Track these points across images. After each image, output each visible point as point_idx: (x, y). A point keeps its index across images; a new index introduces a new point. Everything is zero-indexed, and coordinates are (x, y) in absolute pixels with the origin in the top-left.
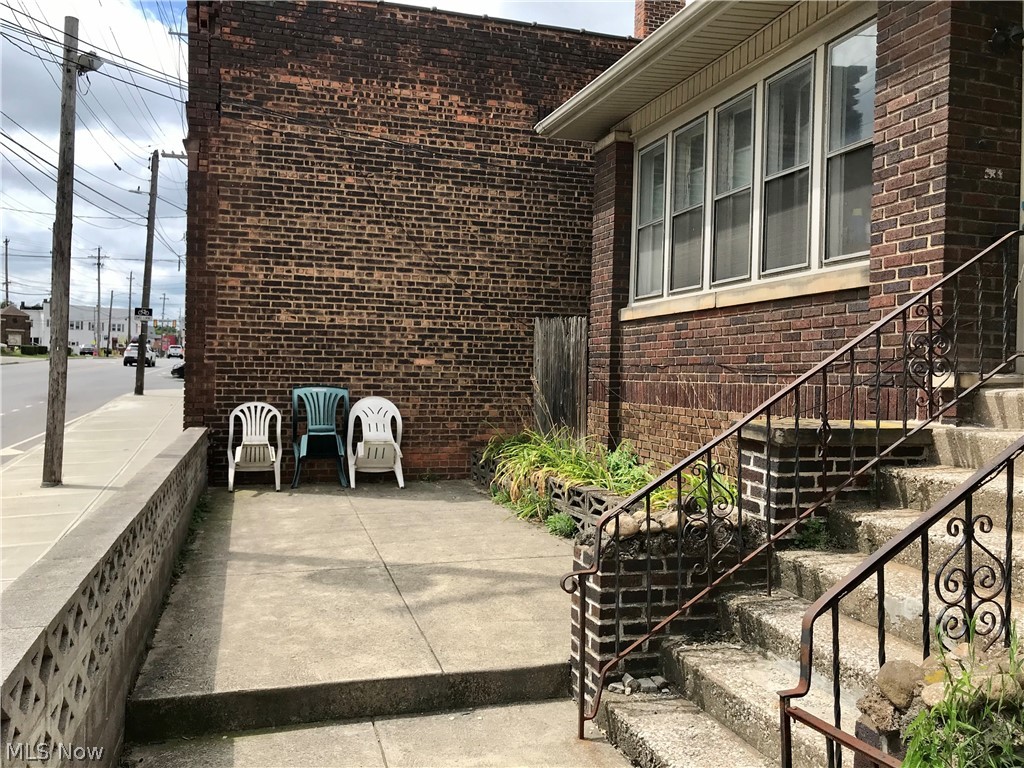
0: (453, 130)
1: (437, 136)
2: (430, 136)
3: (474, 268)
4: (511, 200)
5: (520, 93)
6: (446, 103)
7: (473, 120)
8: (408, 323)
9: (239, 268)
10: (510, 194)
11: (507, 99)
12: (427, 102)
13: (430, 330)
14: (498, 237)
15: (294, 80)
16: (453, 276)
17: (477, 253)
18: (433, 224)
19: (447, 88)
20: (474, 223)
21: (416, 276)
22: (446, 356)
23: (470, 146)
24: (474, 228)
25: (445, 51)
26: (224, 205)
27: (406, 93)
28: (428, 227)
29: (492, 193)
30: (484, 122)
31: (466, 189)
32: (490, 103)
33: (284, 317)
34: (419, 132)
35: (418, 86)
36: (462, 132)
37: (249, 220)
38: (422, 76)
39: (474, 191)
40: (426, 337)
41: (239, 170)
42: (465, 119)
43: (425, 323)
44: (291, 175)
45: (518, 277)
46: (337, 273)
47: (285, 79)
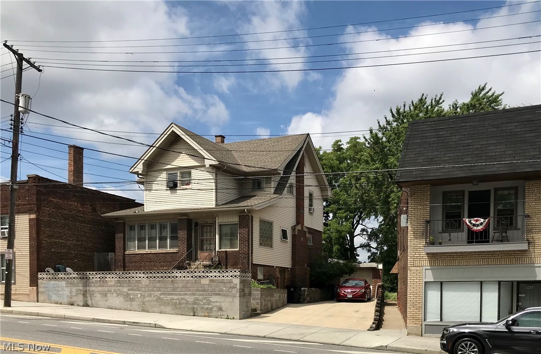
0: (79, 211)
1: (76, 212)
3: (83, 241)
6: (78, 205)
7: (82, 209)
8: (73, 252)
9: (45, 239)
10: (89, 226)
11: (88, 205)
12: (74, 205)
15: (53, 199)
16: (80, 242)
17: (84, 238)
19: (77, 202)
20: (83, 231)
21: (74, 242)
22: (80, 260)
23: (82, 215)
26: (43, 226)
27: (71, 203)
29: (86, 225)
30: (84, 210)
33: (53, 250)
34: (73, 212)
35: (73, 202)
36: (81, 212)
37: (47, 229)
38: (73, 199)
39: (83, 225)
40: (76, 255)
41: (45, 218)
43: (76, 252)
44: (53, 220)
45: (91, 243)
46: (61, 241)
47: (51, 199)
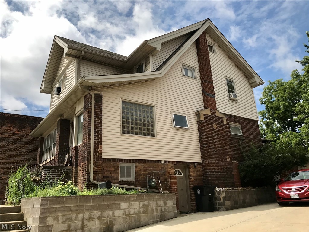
0: (15, 134)
1: (11, 136)
2: (10, 135)
3: (17, 159)
4: (26, 147)
5: (29, 128)
6: (14, 130)
7: (19, 133)
10: (26, 146)
11: (27, 129)
12: (10, 130)
13: (6, 171)
14: (23, 153)
16: (12, 161)
17: (18, 156)
18: (9, 151)
19: (14, 127)
20: (18, 151)
23: (18, 137)
24: (18, 152)
25: (15, 121)
27: (5, 128)
28: (7, 152)
29: (22, 145)
30: (21, 133)
31: (16, 145)
32: (23, 130)
34: (8, 135)
35: (8, 127)
36: (17, 135)
38: (9, 125)
39: (18, 145)
40: (5, 172)
42: (18, 133)
45: (26, 161)
